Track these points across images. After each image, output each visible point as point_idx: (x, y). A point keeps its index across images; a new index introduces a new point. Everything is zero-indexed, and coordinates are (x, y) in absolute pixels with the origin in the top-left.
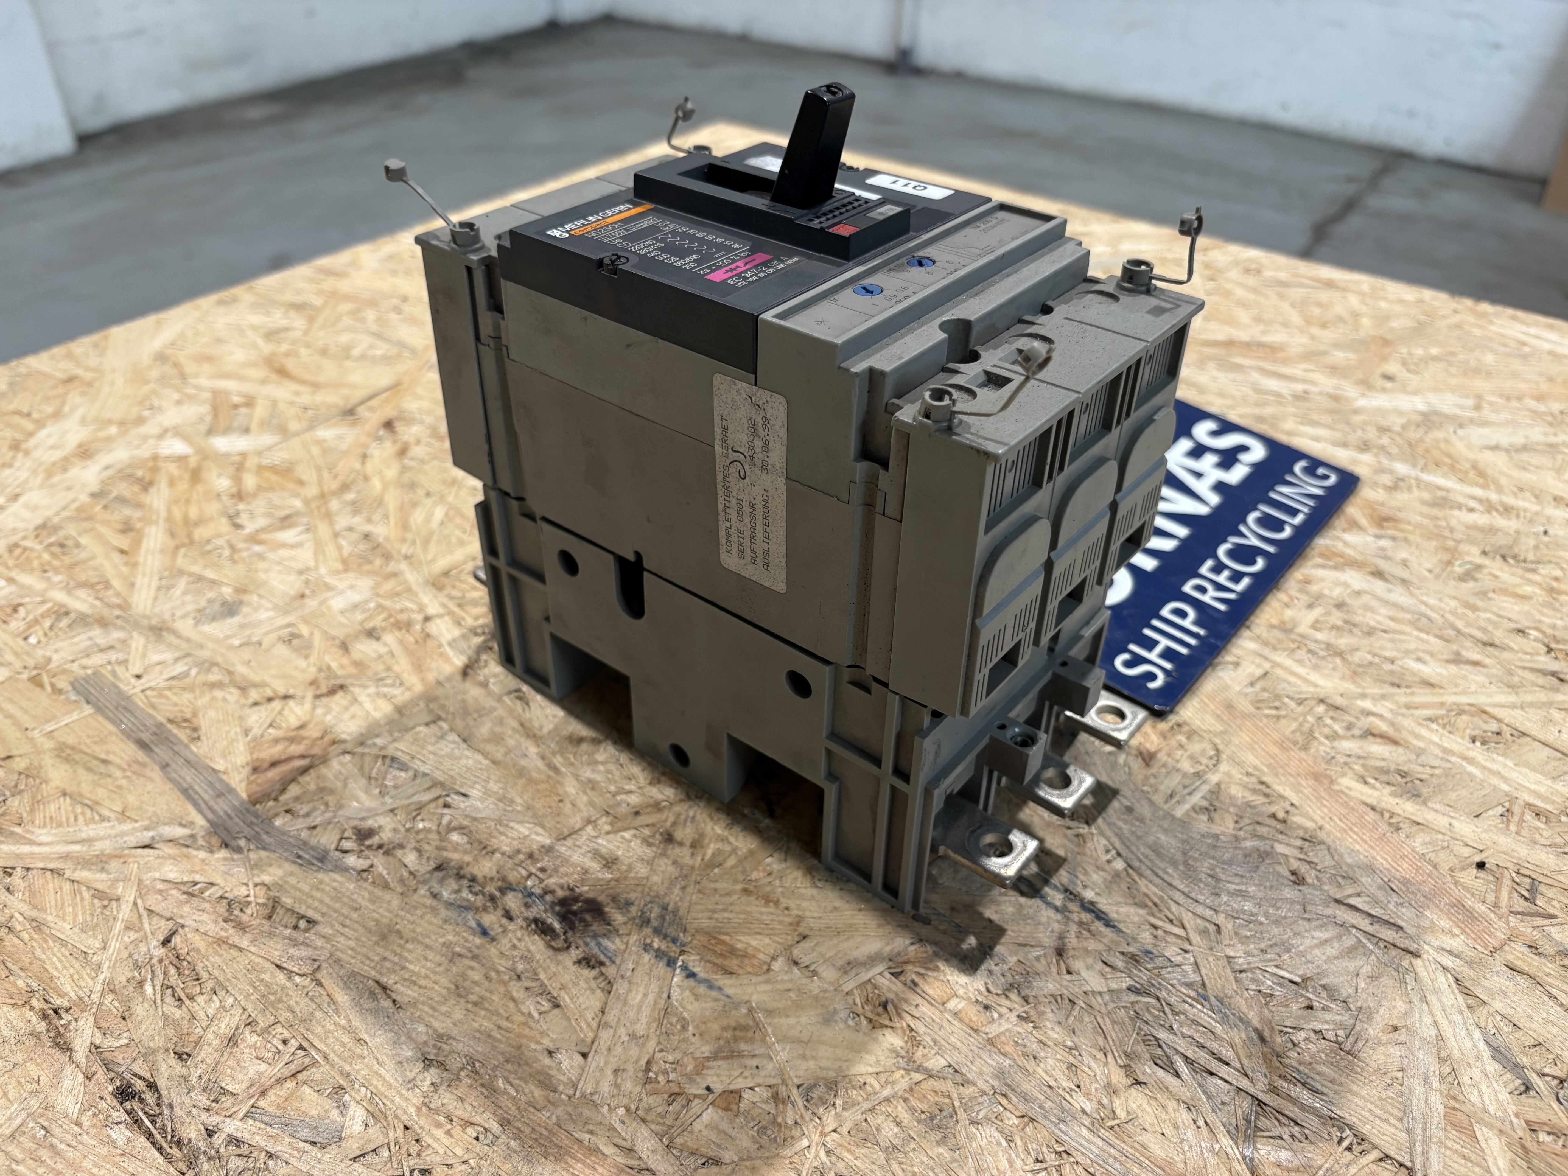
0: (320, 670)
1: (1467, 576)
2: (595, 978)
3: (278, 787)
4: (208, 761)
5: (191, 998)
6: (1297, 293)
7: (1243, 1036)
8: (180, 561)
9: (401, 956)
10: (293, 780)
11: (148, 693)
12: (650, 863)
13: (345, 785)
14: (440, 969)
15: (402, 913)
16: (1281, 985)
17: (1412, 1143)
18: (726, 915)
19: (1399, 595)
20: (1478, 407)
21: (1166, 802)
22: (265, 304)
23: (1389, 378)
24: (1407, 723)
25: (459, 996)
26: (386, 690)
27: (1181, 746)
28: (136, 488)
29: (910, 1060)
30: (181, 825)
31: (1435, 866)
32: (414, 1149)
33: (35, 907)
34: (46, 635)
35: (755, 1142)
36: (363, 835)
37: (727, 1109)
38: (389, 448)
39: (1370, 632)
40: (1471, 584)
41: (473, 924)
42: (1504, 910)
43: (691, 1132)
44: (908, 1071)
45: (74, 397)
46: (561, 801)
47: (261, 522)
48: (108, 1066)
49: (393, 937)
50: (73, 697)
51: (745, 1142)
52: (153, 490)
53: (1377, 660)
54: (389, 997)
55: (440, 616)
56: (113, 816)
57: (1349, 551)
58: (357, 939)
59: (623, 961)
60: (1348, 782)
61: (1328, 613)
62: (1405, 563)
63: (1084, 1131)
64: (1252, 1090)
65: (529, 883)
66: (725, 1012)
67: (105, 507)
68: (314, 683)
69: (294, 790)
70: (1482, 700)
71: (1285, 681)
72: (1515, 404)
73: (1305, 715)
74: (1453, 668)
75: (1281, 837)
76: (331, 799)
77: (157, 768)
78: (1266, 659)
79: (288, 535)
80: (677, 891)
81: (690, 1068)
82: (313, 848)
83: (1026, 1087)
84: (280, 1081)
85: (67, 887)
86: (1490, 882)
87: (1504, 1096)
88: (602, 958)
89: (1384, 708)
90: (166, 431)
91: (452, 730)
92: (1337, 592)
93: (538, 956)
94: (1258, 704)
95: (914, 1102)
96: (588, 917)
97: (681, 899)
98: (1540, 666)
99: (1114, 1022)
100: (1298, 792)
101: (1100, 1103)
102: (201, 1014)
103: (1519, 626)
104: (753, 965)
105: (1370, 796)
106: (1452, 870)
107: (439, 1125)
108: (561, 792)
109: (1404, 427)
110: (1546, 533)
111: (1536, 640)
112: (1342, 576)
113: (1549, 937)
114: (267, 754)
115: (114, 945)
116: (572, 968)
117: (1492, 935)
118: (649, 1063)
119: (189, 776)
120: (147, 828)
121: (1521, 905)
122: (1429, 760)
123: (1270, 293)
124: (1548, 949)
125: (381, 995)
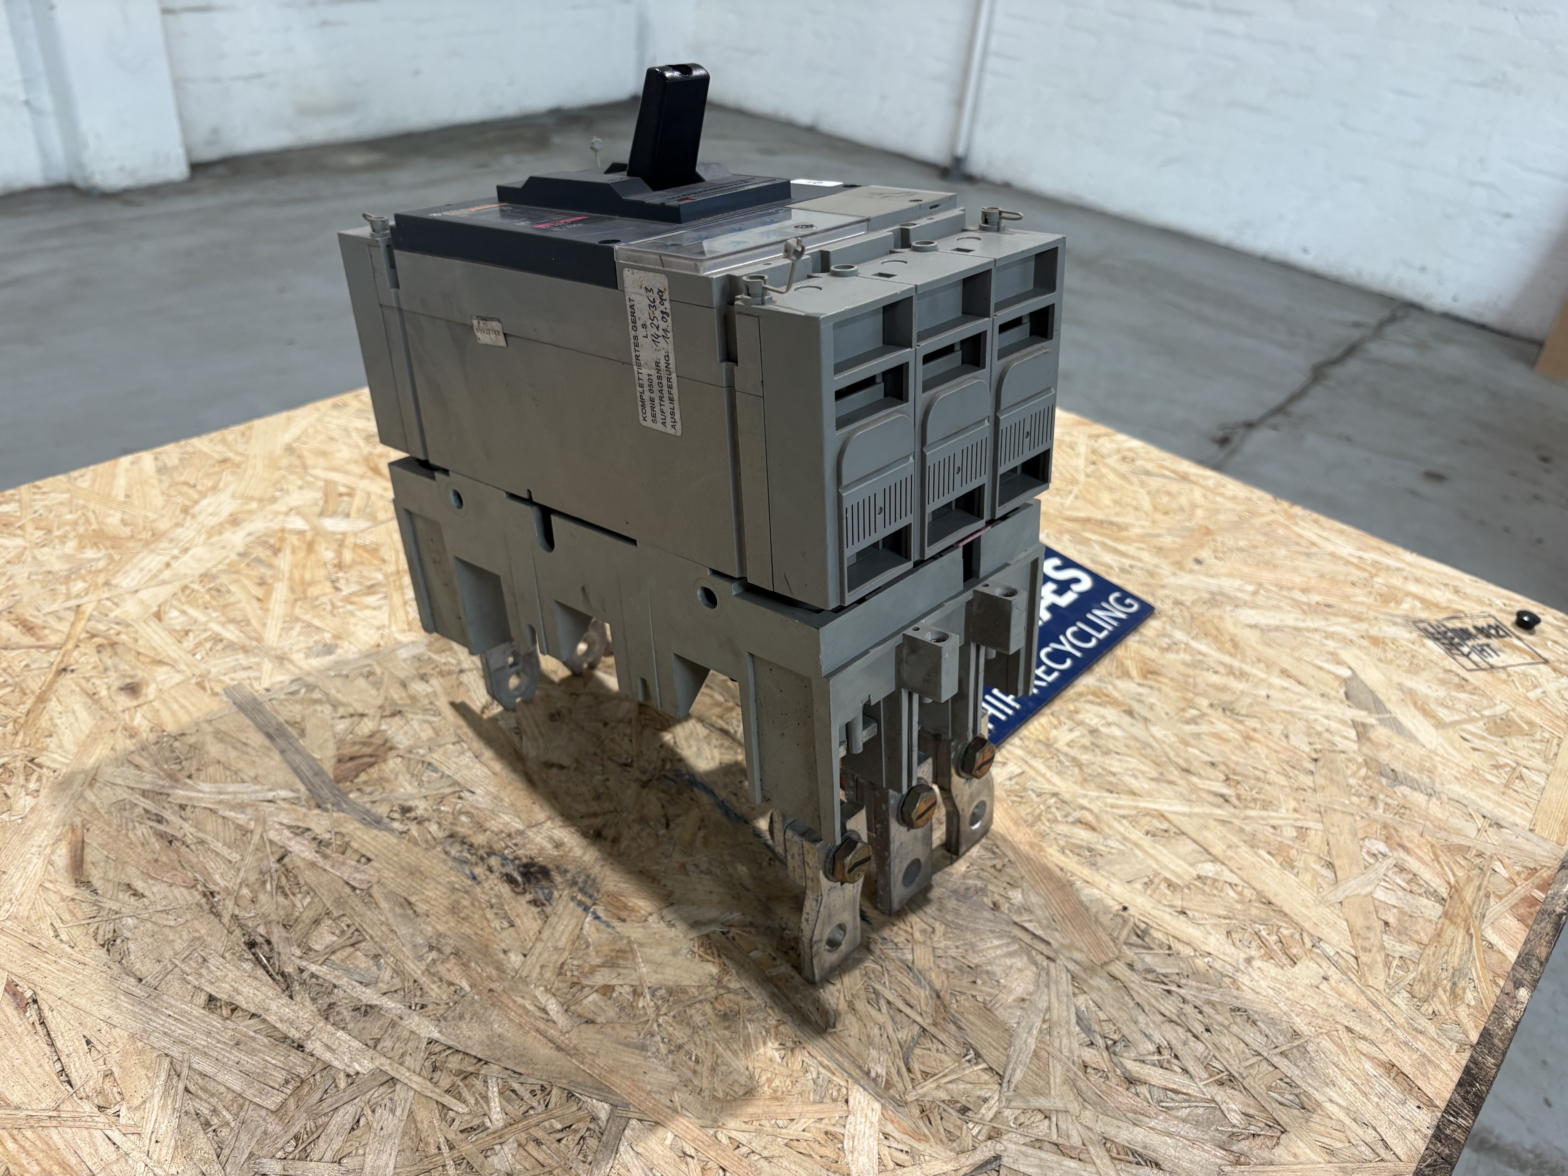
0: (386, 699)
2: (539, 913)
3: (353, 773)
4: (310, 751)
5: (294, 895)
6: (1155, 482)
7: (927, 993)
8: (298, 611)
9: (422, 886)
10: (363, 770)
11: (274, 702)
13: (397, 777)
14: (444, 896)
15: (425, 861)
16: (961, 968)
17: (1008, 1063)
19: (1138, 729)
20: (1256, 593)
24: (1107, 817)
25: (454, 913)
26: (429, 717)
28: (269, 553)
29: (719, 982)
30: (292, 790)
32: (418, 993)
33: (200, 830)
34: (207, 654)
35: (617, 1014)
36: (406, 810)
37: (604, 995)
39: (1107, 753)
40: (1193, 727)
41: (468, 872)
42: (1121, 941)
43: (581, 1004)
44: (717, 988)
45: (227, 476)
47: (354, 588)
48: (241, 927)
49: (418, 874)
50: (225, 699)
51: (612, 1013)
52: (281, 555)
54: (412, 908)
55: (471, 670)
56: (249, 780)
57: (1115, 694)
58: (396, 873)
59: (557, 905)
60: (1051, 851)
61: (1082, 736)
62: (1152, 707)
64: (922, 1023)
65: (506, 852)
66: (614, 941)
67: (248, 565)
68: (381, 707)
69: (363, 777)
70: (1165, 808)
71: (1034, 779)
73: (1039, 804)
74: (1154, 784)
75: (994, 880)
76: (386, 785)
77: (278, 752)
78: (1026, 763)
79: (371, 600)
80: (597, 868)
81: (586, 970)
82: (373, 815)
84: (343, 947)
85: (220, 820)
86: (1119, 923)
87: (1075, 1045)
88: (545, 901)
89: (1096, 806)
90: (291, 509)
91: (469, 749)
92: (1094, 722)
93: (505, 896)
94: (1012, 793)
95: (716, 1004)
96: (540, 876)
97: (599, 873)
98: (1214, 790)
100: (1016, 853)
102: (299, 905)
103: (1213, 760)
104: (636, 917)
105: (1064, 862)
107: (434, 982)
109: (1194, 602)
111: (1221, 771)
112: (1102, 711)
113: (1143, 960)
114: (348, 751)
115: (249, 859)
116: (526, 906)
117: (1106, 954)
118: (563, 964)
119: (298, 759)
120: (270, 790)
121: (1134, 939)
122: (1111, 843)
123: (1135, 480)
124: (1140, 967)
125: (407, 907)
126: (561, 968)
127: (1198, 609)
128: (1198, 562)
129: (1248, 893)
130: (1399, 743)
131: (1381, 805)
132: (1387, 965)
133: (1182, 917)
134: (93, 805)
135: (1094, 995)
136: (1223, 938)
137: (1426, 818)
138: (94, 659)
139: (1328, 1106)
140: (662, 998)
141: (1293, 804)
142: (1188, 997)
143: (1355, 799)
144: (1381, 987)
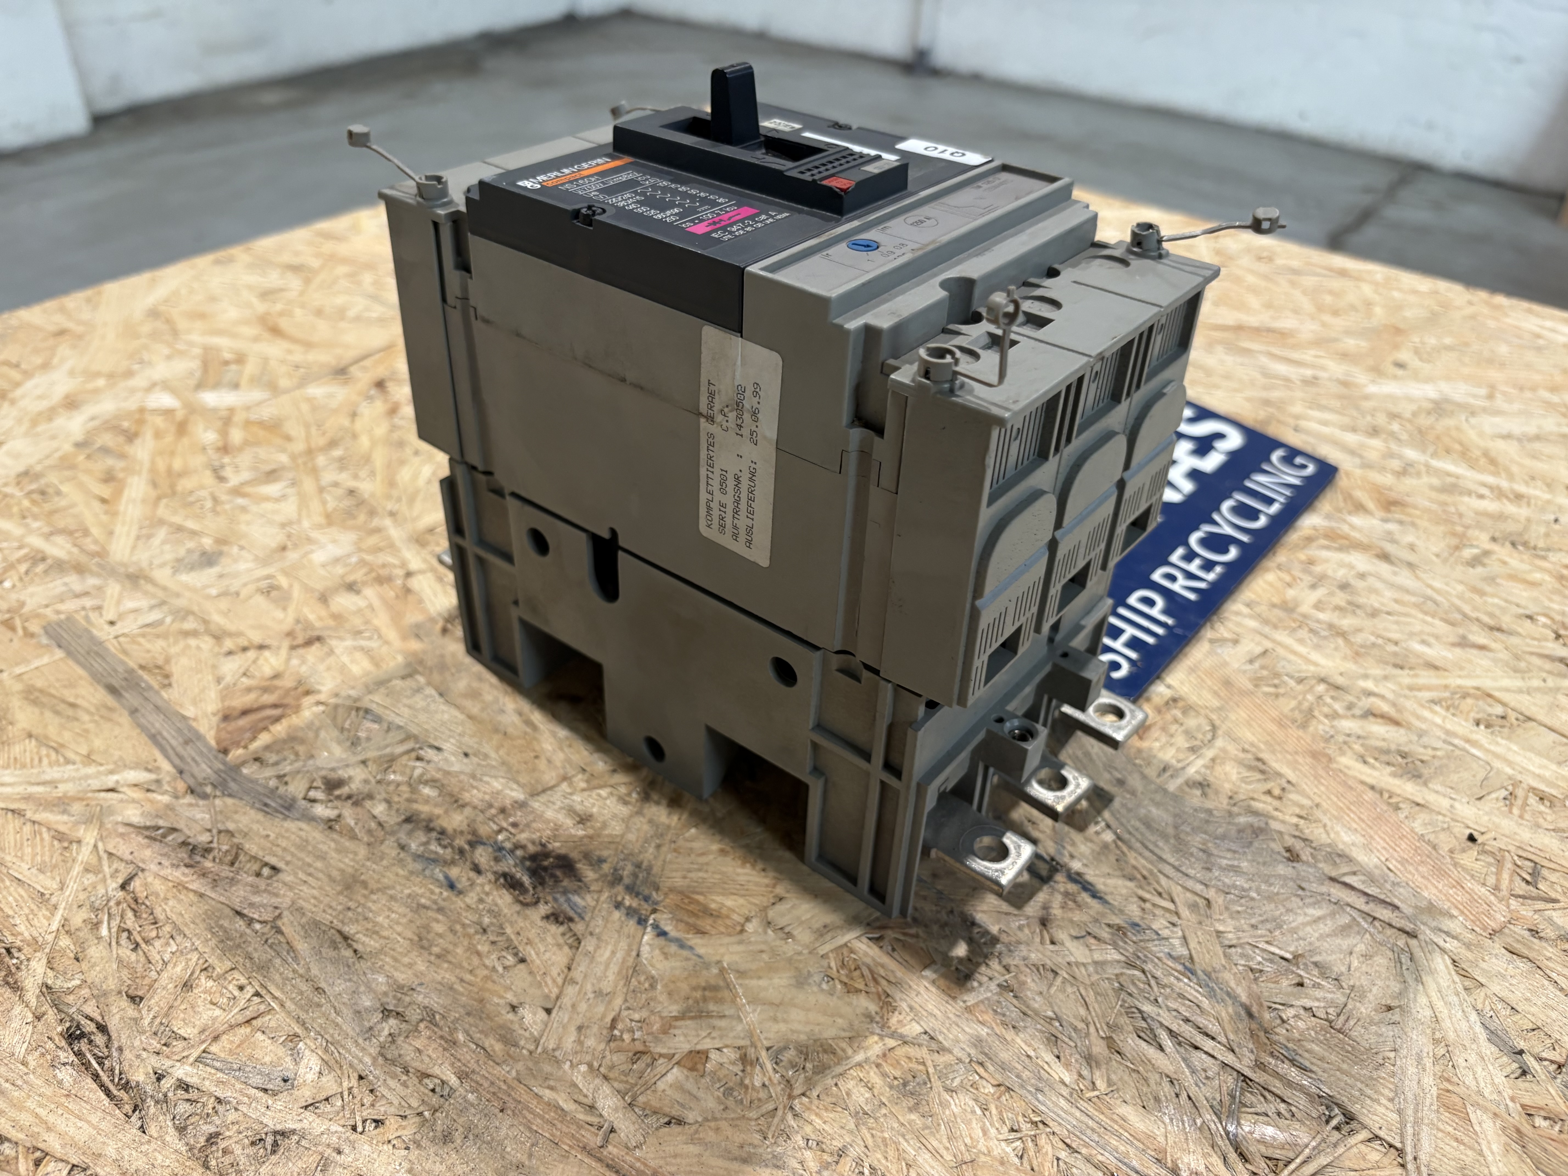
0: (298, 621)
1: (1475, 562)
2: (563, 934)
3: (248, 735)
4: (178, 708)
5: (147, 942)
6: (1309, 281)
7: (1230, 1010)
8: (161, 511)
9: (364, 906)
10: (266, 729)
11: (121, 639)
12: (626, 821)
13: (317, 736)
14: (404, 921)
15: (368, 864)
16: (1271, 961)
17: (1403, 1124)
18: (701, 874)
19: (1405, 578)
20: (1491, 397)
21: (1159, 775)
22: (263, 264)
23: (1400, 365)
24: (1409, 704)
25: (422, 947)
26: (363, 643)
27: (1176, 721)
28: (121, 439)
29: (884, 1025)
30: (147, 770)
31: (1434, 847)
32: (368, 1099)
34: (21, 579)
35: (720, 1103)
36: (332, 785)
37: (692, 1069)
38: (380, 406)
39: (1374, 614)
40: (1479, 570)
41: (441, 877)
42: (1505, 893)
43: (655, 1091)
44: (882, 1037)
45: (64, 350)
46: (536, 757)
47: (245, 476)
48: (57, 1006)
49: (358, 888)
50: (45, 640)
51: (710, 1103)
52: (138, 442)
53: (1380, 641)
54: (350, 946)
56: (77, 759)
57: (1355, 534)
58: (321, 888)
59: (592, 918)
60: (1347, 761)
61: (1331, 594)
62: (1412, 547)
63: (1062, 1103)
64: (1238, 1066)
65: (500, 837)
66: (695, 972)
67: (89, 457)
68: (290, 634)
69: (264, 738)
70: (1487, 684)
71: (1284, 659)
72: (1528, 394)
73: (1305, 693)
74: (1458, 651)
75: (1276, 813)
76: (301, 749)
77: (126, 713)
78: (1266, 637)
79: (273, 489)
80: (651, 850)
81: (656, 1027)
82: (280, 797)
83: (1004, 1056)
84: (232, 1027)
85: (27, 827)
86: (1490, 864)
87: (1500, 1079)
88: (571, 914)
89: (1387, 689)
90: (154, 384)
91: (429, 684)
92: (1341, 574)
93: (506, 911)
94: (1257, 681)
95: (887, 1068)
96: (558, 873)
97: (655, 858)
98: (1546, 652)
99: (1097, 994)
100: (1295, 769)
101: (1080, 1075)
102: (157, 958)
103: (1528, 612)
104: (727, 927)
105: (1370, 775)
106: (1451, 851)
107: (394, 1076)
108: (537, 748)
109: (1415, 414)
110: (1556, 521)
111: (1545, 626)
112: (1346, 558)
114: (240, 702)
115: (72, 886)
116: (540, 923)
117: (1490, 916)
118: (614, 1020)
119: (158, 721)
120: (111, 772)
121: (1523, 888)
122: (1431, 742)
123: (1281, 280)
124: (1550, 933)
125: (342, 945)
126: (613, 1027)
127: (1423, 422)
135: (1497, 987)
140: (793, 1065)
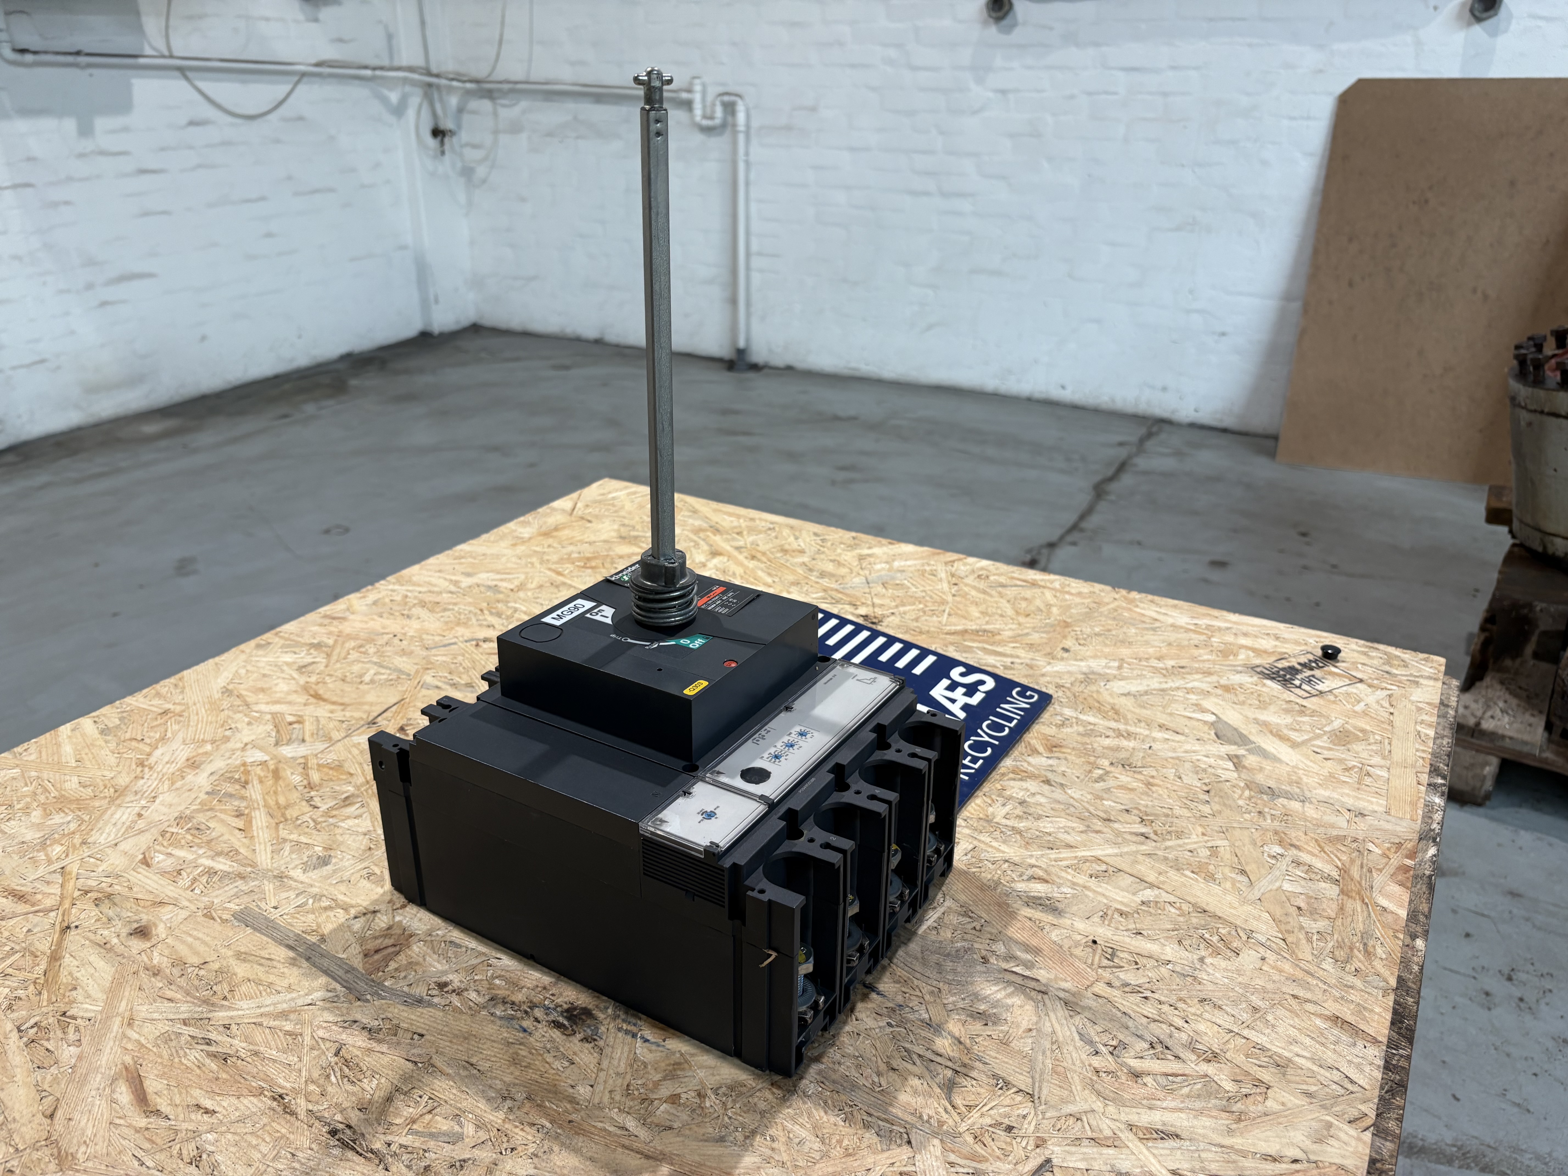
1: (1101, 779)
2: (593, 1048)
3: (382, 964)
4: (335, 954)
5: (360, 1080)
6: (1011, 592)
7: (950, 1041)
8: (282, 833)
9: (478, 1047)
10: (392, 959)
11: (285, 917)
13: (424, 959)
14: (502, 1051)
15: (474, 1025)
16: (972, 1015)
17: (1034, 1083)
19: (1058, 794)
20: (1120, 667)
22: (292, 644)
24: (1054, 870)
25: (516, 1064)
28: (237, 786)
30: (328, 990)
31: (1061, 946)
32: (505, 1139)
33: (250, 1044)
34: (205, 887)
35: (690, 1117)
36: (442, 986)
37: (673, 1103)
39: (1039, 818)
40: (1102, 784)
41: (517, 1026)
42: (1095, 966)
43: (655, 1116)
45: (172, 725)
47: (330, 803)
48: (320, 1119)
49: (472, 1038)
50: (236, 923)
51: (685, 1116)
52: (250, 787)
54: (475, 1069)
56: (283, 990)
57: (1030, 769)
58: (451, 1042)
59: (607, 1038)
60: (1017, 906)
61: (1015, 808)
62: (1064, 774)
63: (865, 1095)
64: (953, 1067)
65: (546, 1003)
66: (667, 1057)
67: (219, 801)
68: (390, 902)
69: (393, 965)
70: (1098, 853)
71: (985, 851)
72: (1143, 663)
73: (995, 870)
74: (1084, 836)
75: (977, 939)
76: (417, 968)
77: (304, 960)
78: (975, 839)
79: (349, 811)
81: (651, 1086)
82: (413, 996)
83: (835, 1077)
84: (422, 1116)
85: (267, 1031)
87: (1084, 1056)
88: (595, 1037)
89: (1043, 862)
92: (1021, 795)
93: (558, 1039)
95: (774, 1090)
96: (583, 1017)
98: (1135, 831)
99: (881, 1042)
100: (988, 914)
101: (873, 1081)
102: (367, 1088)
103: (1126, 808)
107: (516, 1127)
111: (1135, 815)
112: (1024, 784)
113: (1118, 978)
114: (371, 945)
115: (306, 1059)
116: (579, 1044)
117: (1087, 979)
118: (628, 1086)
119: (326, 963)
120: (307, 995)
121: (1105, 962)
122: (1065, 890)
123: (993, 593)
124: (1117, 983)
125: (471, 1068)
126: (628, 1089)
127: (1076, 689)
128: (1066, 650)
129: (1185, 907)
130: (1268, 766)
131: (1268, 817)
132: (1309, 940)
133: (1139, 937)
134: (138, 1042)
135: (1087, 1014)
136: (1176, 947)
137: (1306, 820)
138: (95, 912)
139: (1296, 1059)
140: (725, 1095)
141: (1200, 830)
142: (1163, 999)
143: (1247, 816)
144: (1310, 958)
